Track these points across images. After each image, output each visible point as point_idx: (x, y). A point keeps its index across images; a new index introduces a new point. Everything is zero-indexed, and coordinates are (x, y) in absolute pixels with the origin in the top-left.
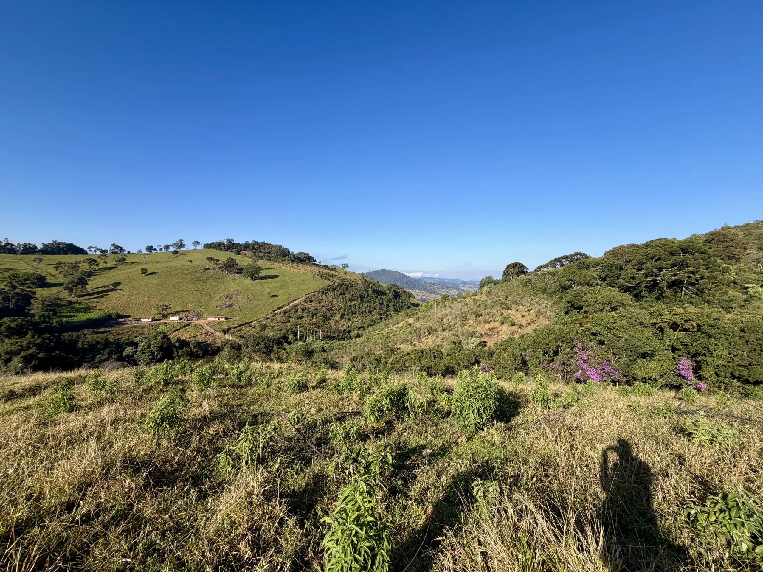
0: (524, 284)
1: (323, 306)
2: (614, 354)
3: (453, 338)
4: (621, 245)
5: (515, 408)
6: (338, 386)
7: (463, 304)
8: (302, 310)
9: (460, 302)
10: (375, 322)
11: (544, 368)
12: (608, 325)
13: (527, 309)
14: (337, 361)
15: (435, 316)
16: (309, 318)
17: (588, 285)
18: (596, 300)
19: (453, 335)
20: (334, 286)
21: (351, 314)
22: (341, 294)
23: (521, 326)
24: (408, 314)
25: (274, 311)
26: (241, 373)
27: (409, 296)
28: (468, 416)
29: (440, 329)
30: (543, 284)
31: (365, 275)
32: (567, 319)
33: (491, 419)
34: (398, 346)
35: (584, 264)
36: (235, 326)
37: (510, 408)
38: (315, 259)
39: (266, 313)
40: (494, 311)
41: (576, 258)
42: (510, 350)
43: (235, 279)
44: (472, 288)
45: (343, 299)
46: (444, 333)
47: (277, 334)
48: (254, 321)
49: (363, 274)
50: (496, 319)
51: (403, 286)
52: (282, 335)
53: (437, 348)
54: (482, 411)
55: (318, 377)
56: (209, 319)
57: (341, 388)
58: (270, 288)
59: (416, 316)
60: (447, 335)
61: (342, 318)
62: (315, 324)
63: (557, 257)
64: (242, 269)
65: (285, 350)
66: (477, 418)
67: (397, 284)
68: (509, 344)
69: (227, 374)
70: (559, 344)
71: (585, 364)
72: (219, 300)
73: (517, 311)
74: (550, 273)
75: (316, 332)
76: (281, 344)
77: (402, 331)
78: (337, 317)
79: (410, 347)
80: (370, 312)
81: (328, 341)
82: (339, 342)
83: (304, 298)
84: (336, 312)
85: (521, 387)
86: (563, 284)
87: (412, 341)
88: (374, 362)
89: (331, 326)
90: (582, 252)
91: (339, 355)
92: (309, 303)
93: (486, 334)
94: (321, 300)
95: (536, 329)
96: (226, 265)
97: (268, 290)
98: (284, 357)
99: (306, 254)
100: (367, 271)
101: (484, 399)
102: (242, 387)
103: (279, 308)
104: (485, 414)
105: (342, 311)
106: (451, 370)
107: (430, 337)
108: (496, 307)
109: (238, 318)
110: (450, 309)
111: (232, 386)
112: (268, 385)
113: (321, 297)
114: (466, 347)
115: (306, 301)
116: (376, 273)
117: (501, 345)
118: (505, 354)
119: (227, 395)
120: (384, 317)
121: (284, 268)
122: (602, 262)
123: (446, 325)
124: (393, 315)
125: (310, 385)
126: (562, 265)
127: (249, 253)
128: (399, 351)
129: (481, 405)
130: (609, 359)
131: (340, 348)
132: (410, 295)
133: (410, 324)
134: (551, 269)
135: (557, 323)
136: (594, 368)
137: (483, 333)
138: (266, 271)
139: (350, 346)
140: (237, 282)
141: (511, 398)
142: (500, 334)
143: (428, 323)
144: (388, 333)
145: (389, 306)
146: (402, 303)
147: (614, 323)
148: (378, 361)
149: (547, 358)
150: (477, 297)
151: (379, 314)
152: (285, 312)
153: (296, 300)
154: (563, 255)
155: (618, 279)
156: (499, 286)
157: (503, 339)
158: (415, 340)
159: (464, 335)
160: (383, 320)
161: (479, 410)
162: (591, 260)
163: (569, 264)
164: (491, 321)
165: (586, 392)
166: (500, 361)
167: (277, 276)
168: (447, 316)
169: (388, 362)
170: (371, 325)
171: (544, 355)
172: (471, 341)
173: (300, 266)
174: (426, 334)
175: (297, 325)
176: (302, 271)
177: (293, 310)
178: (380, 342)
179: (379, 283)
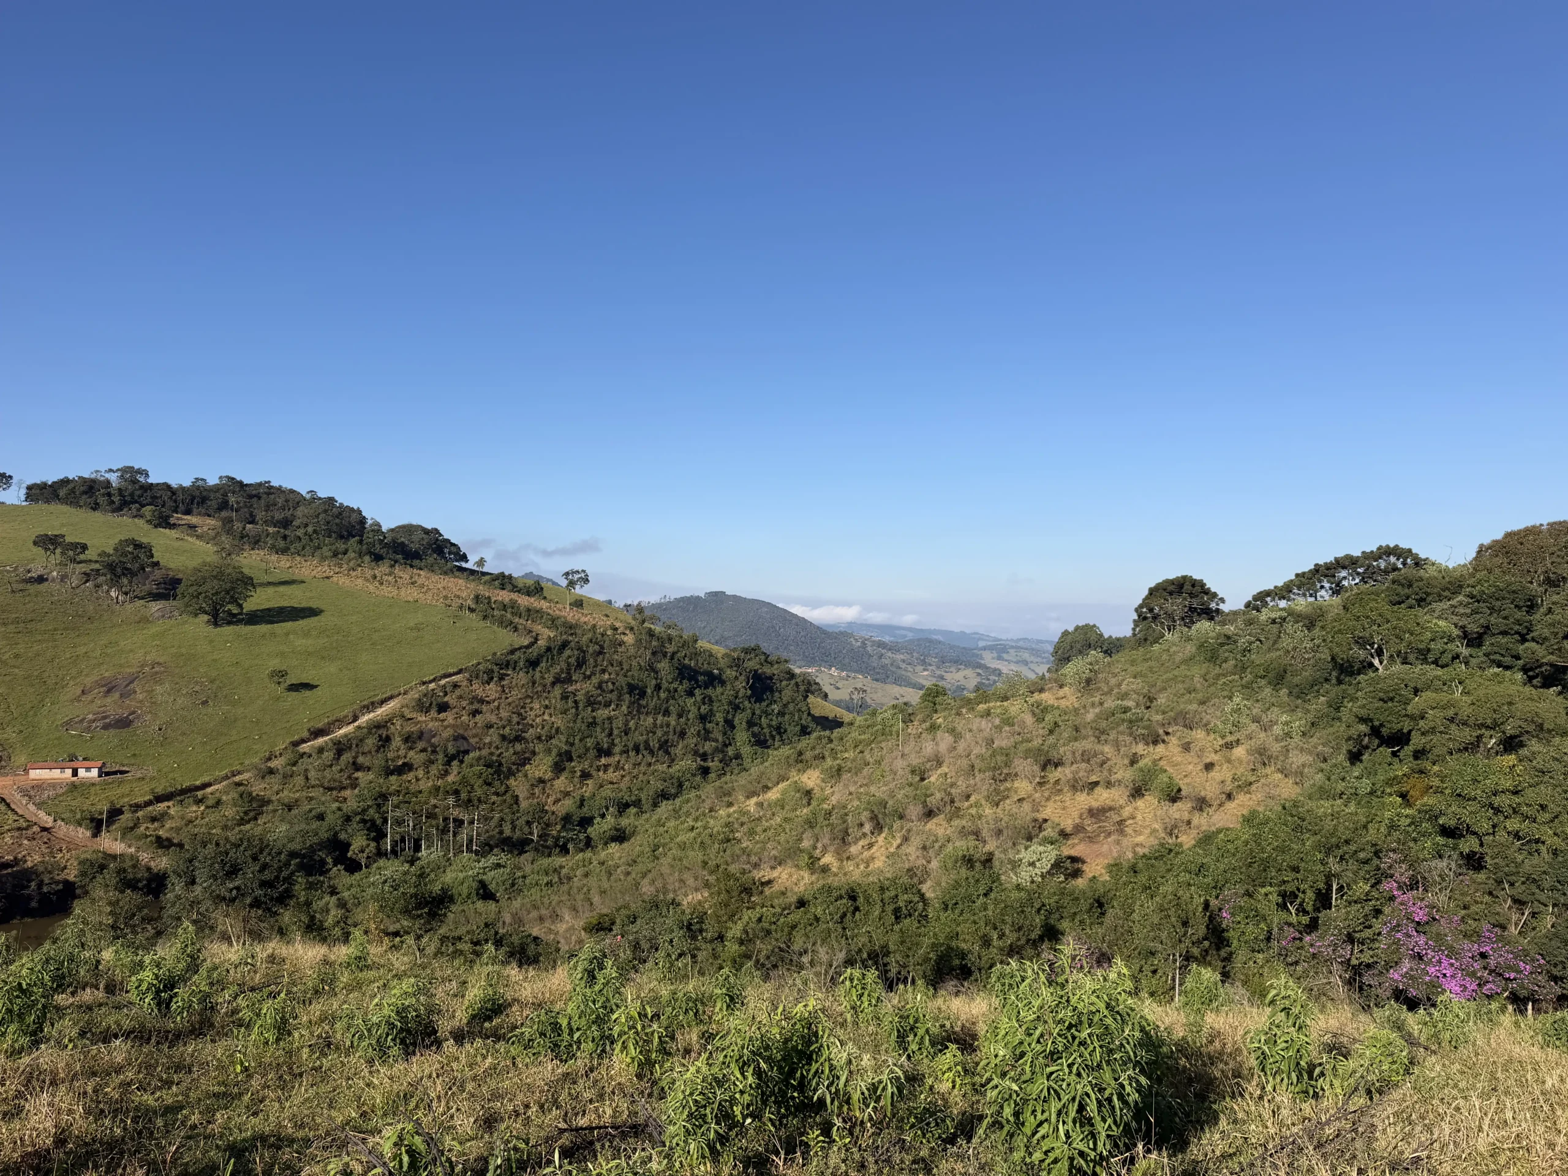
0: (1211, 653)
1: (489, 726)
2: (1516, 901)
3: (962, 845)
4: (1529, 523)
5: (1202, 1097)
6: (556, 1027)
7: (997, 721)
8: (408, 739)
9: (988, 713)
10: (680, 785)
11: (1283, 954)
12: (1497, 801)
13: (1221, 742)
14: (535, 932)
15: (900, 764)
16: (434, 770)
17: (1425, 661)
18: (1451, 713)
19: (963, 833)
20: (534, 652)
21: (592, 753)
22: (557, 681)
23: (1201, 804)
24: (800, 754)
25: (296, 744)
26: (170, 984)
27: (807, 691)
28: (1042, 1131)
29: (914, 811)
30: (1274, 655)
31: (647, 613)
32: (1359, 779)
33: (1123, 1142)
34: (764, 873)
35: (1410, 586)
36: (140, 800)
37: (1185, 1097)
38: (463, 550)
39: (263, 750)
40: (1107, 749)
41: (1383, 565)
42: (1167, 888)
43: (145, 620)
44: (1026, 663)
45: (565, 697)
46: (931, 825)
47: (305, 834)
48: (217, 781)
49: (640, 609)
50: (1113, 778)
51: (784, 655)
52: (324, 835)
53: (905, 880)
54: (1092, 1108)
55: (475, 993)
56: (35, 774)
57: (566, 1036)
58: (282, 654)
59: (829, 762)
60: (940, 832)
61: (558, 768)
62: (456, 792)
63: (1321, 562)
64: (174, 583)
65: (333, 892)
66: (1077, 1136)
67: (765, 647)
68: (1163, 869)
69: (110, 989)
70: (1334, 866)
71: (1422, 940)
72: (78, 699)
73: (1186, 747)
74: (1297, 617)
75: (459, 823)
76: (320, 868)
77: (778, 819)
78: (540, 767)
79: (806, 877)
80: (665, 746)
81: (503, 858)
82: (545, 862)
83: (414, 695)
84: (539, 747)
85: (1211, 1020)
86: (1342, 656)
87: (817, 853)
88: (678, 934)
89: (516, 799)
90: (1404, 545)
91: (543, 912)
92: (433, 713)
93: (1079, 829)
94: (482, 701)
95: (1253, 814)
96: (111, 567)
97: (275, 664)
98: (330, 921)
99: (427, 532)
100: (654, 599)
101: (1099, 1066)
102: (177, 1037)
103: (318, 733)
104: (1104, 1120)
105: (559, 743)
106: (957, 962)
107: (881, 839)
108: (1113, 735)
109: (152, 772)
110: (948, 739)
111: (139, 1035)
112: (283, 1029)
113: (480, 693)
114: (1011, 879)
115: (422, 706)
116: (690, 604)
117: (1134, 869)
118: (1151, 905)
119: (118, 1070)
120: (715, 764)
121: (343, 581)
122: (1471, 581)
123: (938, 796)
124: (747, 762)
125: (444, 1026)
126: (1337, 590)
127: (207, 524)
128: (767, 891)
129: (1089, 1089)
130: (1502, 920)
131: (549, 884)
132: (810, 687)
133: (808, 793)
134: (1301, 603)
135: (1323, 793)
136: (1452, 953)
137: (1068, 825)
138: (271, 590)
139: (586, 875)
140: (154, 629)
141: (1183, 1061)
142: (1129, 830)
143: (873, 789)
144: (728, 824)
145: (733, 727)
146: (781, 714)
147: (1516, 793)
148: (692, 929)
149: (1294, 919)
150: (1047, 698)
151: (696, 753)
152: (340, 748)
153: (383, 702)
154: (1340, 554)
155: (1524, 640)
156: (1121, 658)
157: (1140, 851)
158: (825, 850)
159: (999, 832)
160: (712, 775)
161: (1081, 1108)
162: (1431, 571)
163: (1364, 587)
164: (1096, 783)
165: (1436, 1035)
166: (1130, 932)
167: (312, 612)
168: (940, 764)
169: (730, 935)
170: (664, 796)
171: (1283, 906)
172: (1026, 856)
173: (404, 574)
174: (867, 828)
175: (384, 797)
176: (410, 594)
177: (371, 742)
178: (700, 857)
179: (700, 643)
